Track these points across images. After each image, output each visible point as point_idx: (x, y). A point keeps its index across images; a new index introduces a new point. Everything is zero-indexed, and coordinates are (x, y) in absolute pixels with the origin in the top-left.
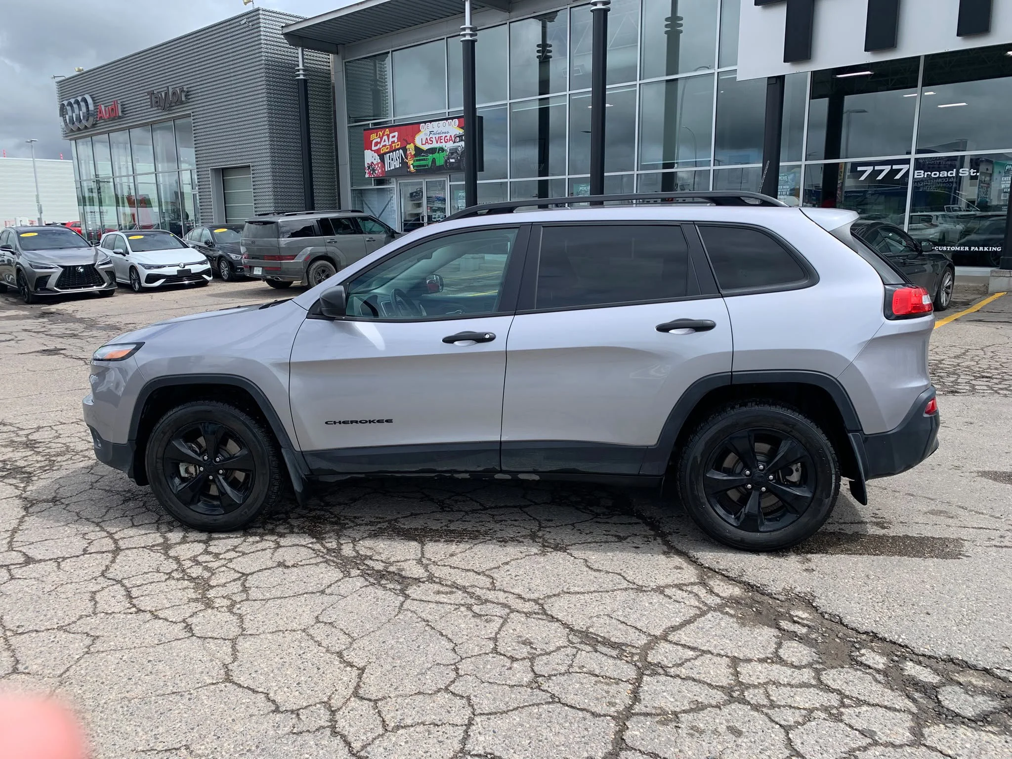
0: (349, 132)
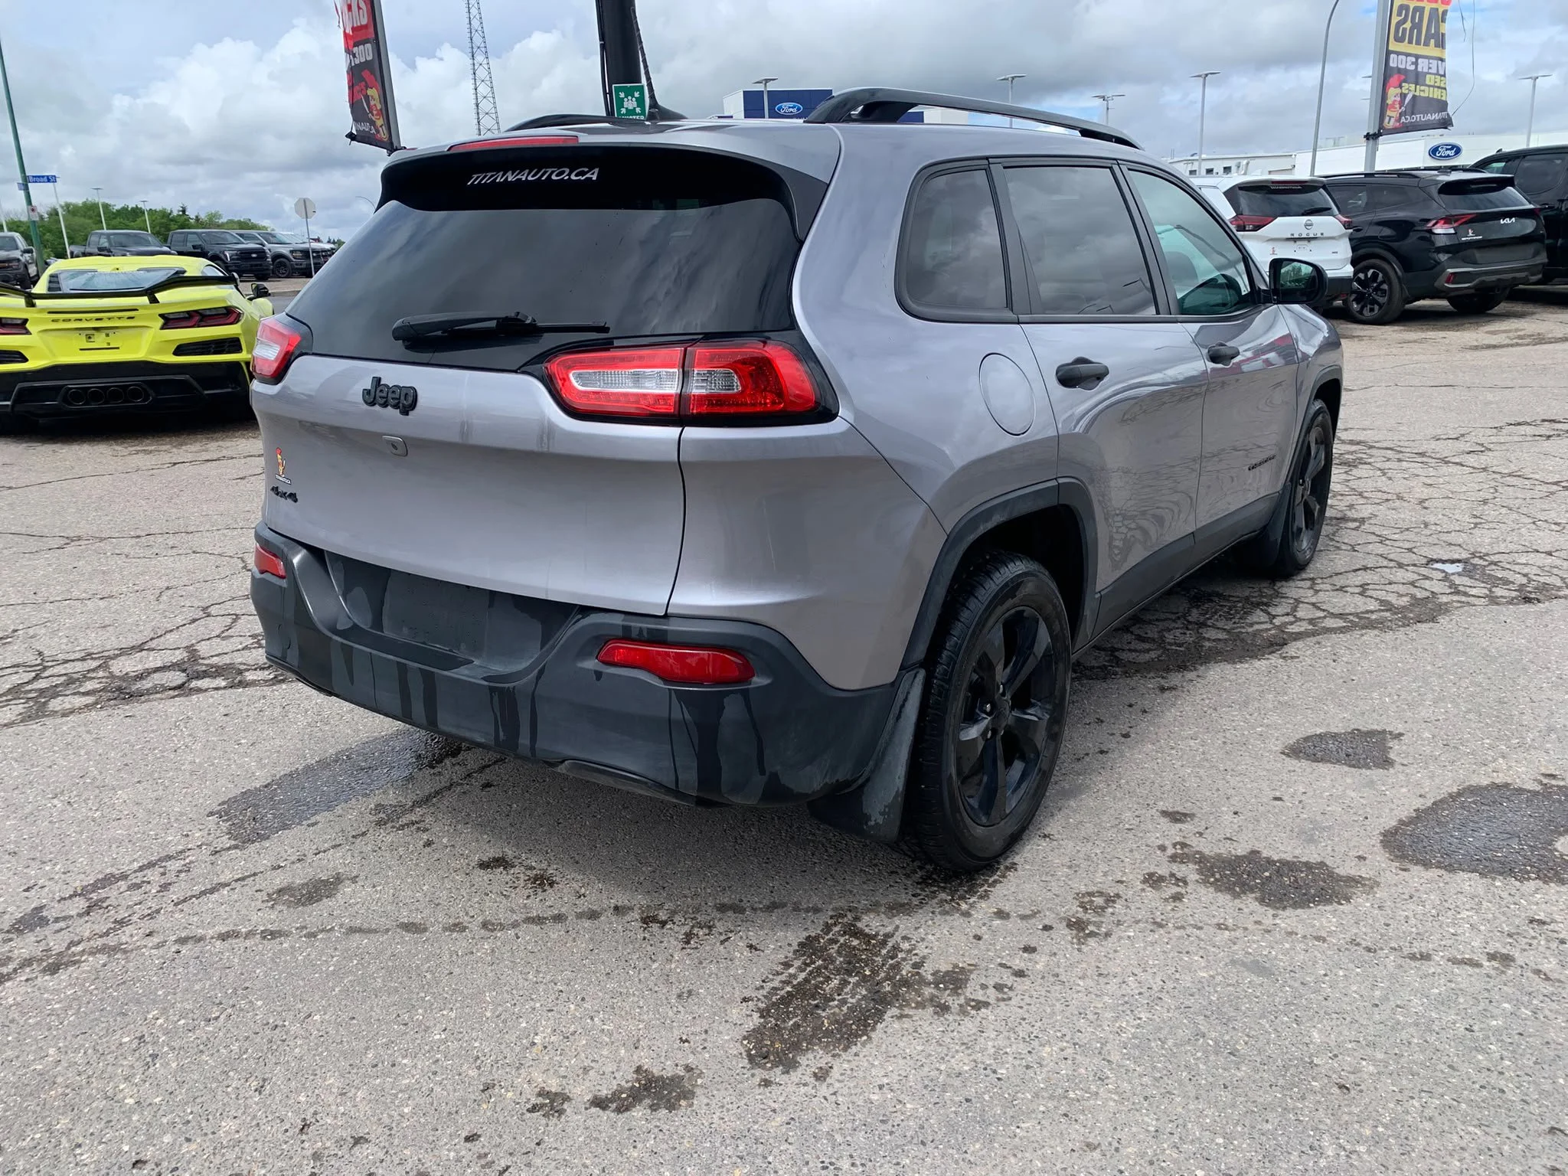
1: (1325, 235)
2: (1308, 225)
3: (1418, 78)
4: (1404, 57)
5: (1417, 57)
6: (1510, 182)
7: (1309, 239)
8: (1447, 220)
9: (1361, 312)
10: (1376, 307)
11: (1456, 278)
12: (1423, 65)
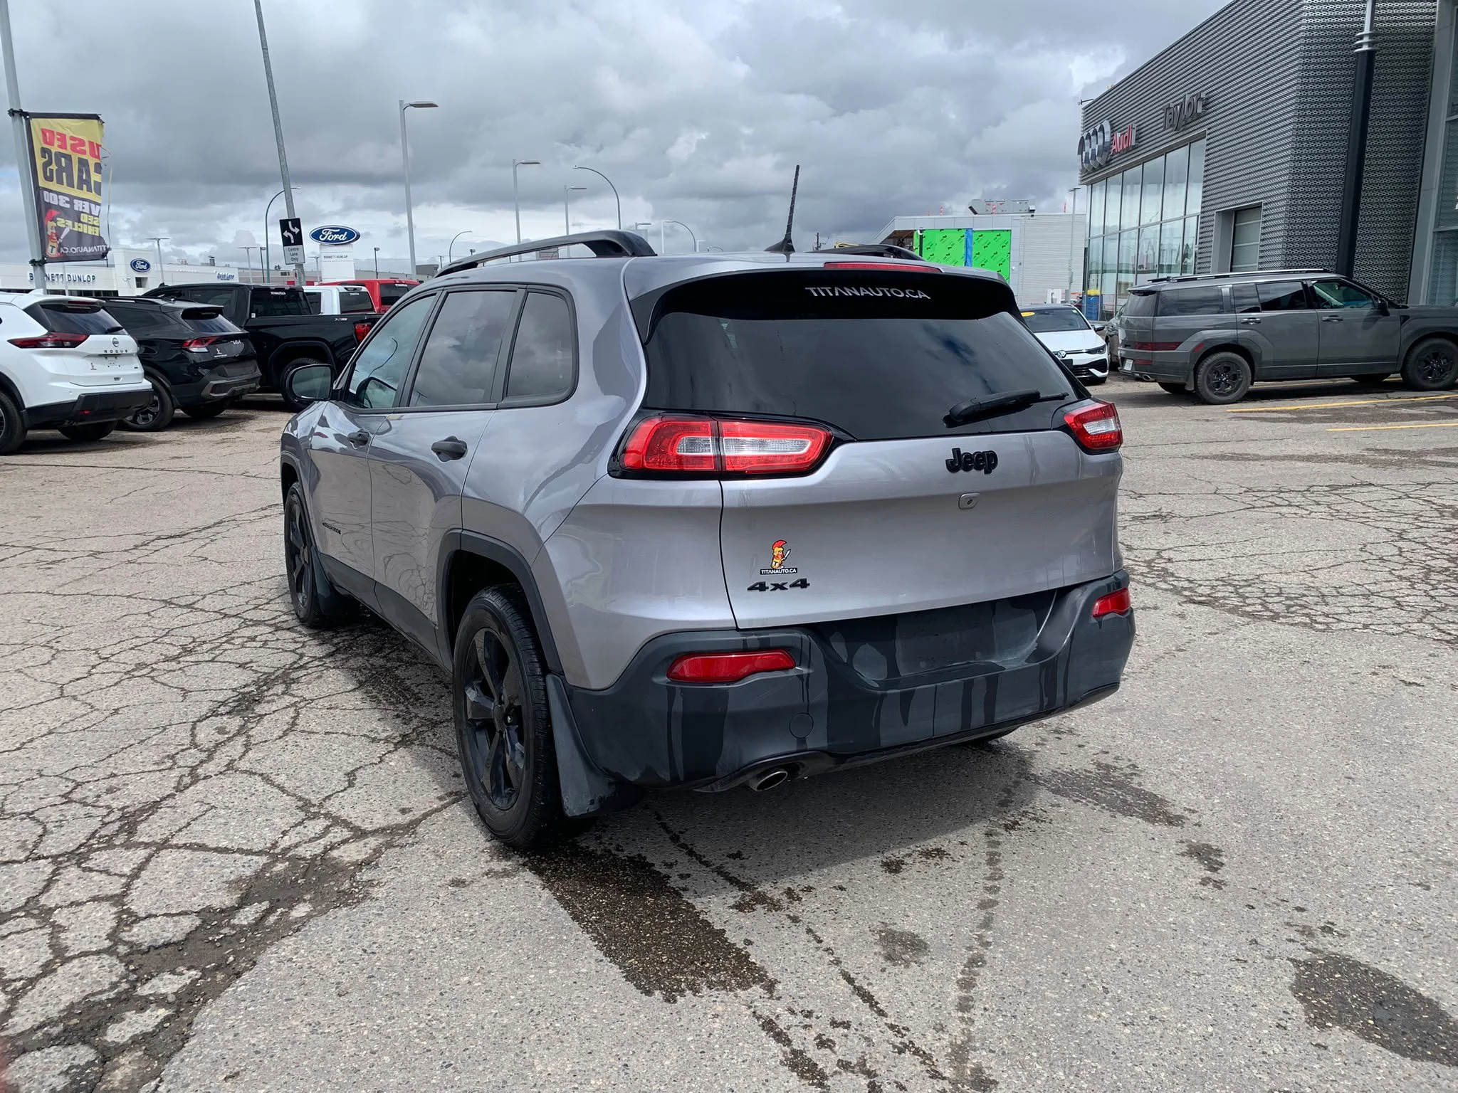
0: (1448, 131)
1: (129, 352)
2: (115, 343)
3: (77, 217)
4: (55, 195)
5: (72, 198)
6: (219, 311)
7: (116, 356)
8: (200, 341)
9: (134, 421)
10: (150, 416)
11: (216, 388)
12: (78, 205)
